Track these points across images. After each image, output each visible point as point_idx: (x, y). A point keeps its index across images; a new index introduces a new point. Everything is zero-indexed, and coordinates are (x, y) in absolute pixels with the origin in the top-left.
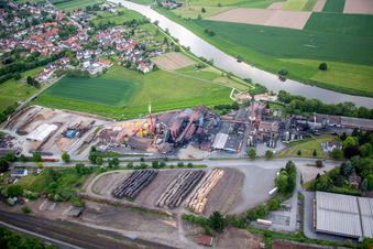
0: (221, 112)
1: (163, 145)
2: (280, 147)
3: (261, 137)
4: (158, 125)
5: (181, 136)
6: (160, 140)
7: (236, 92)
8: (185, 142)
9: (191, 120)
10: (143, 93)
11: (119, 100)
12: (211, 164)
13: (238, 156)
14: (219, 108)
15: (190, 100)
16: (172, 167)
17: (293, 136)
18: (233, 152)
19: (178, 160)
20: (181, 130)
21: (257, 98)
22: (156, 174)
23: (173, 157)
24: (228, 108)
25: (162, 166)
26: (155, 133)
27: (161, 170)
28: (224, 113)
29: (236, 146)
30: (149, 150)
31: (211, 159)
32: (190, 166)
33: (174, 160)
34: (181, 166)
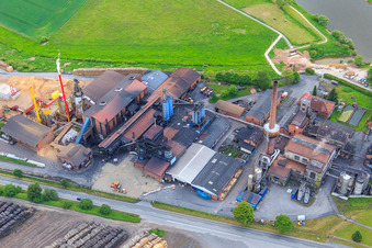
0: (225, 90)
1: (71, 146)
2: (323, 205)
3: (283, 175)
4: (77, 100)
5: (114, 137)
6: (73, 133)
7: (282, 45)
8: (118, 151)
9: (151, 100)
10: (94, 13)
11: (39, 23)
12: (151, 218)
13: (215, 208)
14: (225, 80)
15: (177, 47)
16: (68, 206)
17: (359, 188)
18: (209, 198)
19: (88, 189)
20: (120, 120)
21: (322, 68)
22: (28, 216)
23: (81, 180)
24: (245, 83)
25: (50, 198)
26: (72, 115)
27: (41, 208)
28: (232, 95)
29: (219, 185)
30: (41, 153)
31: (156, 204)
32: (105, 212)
33: (80, 188)
34: (86, 207)
